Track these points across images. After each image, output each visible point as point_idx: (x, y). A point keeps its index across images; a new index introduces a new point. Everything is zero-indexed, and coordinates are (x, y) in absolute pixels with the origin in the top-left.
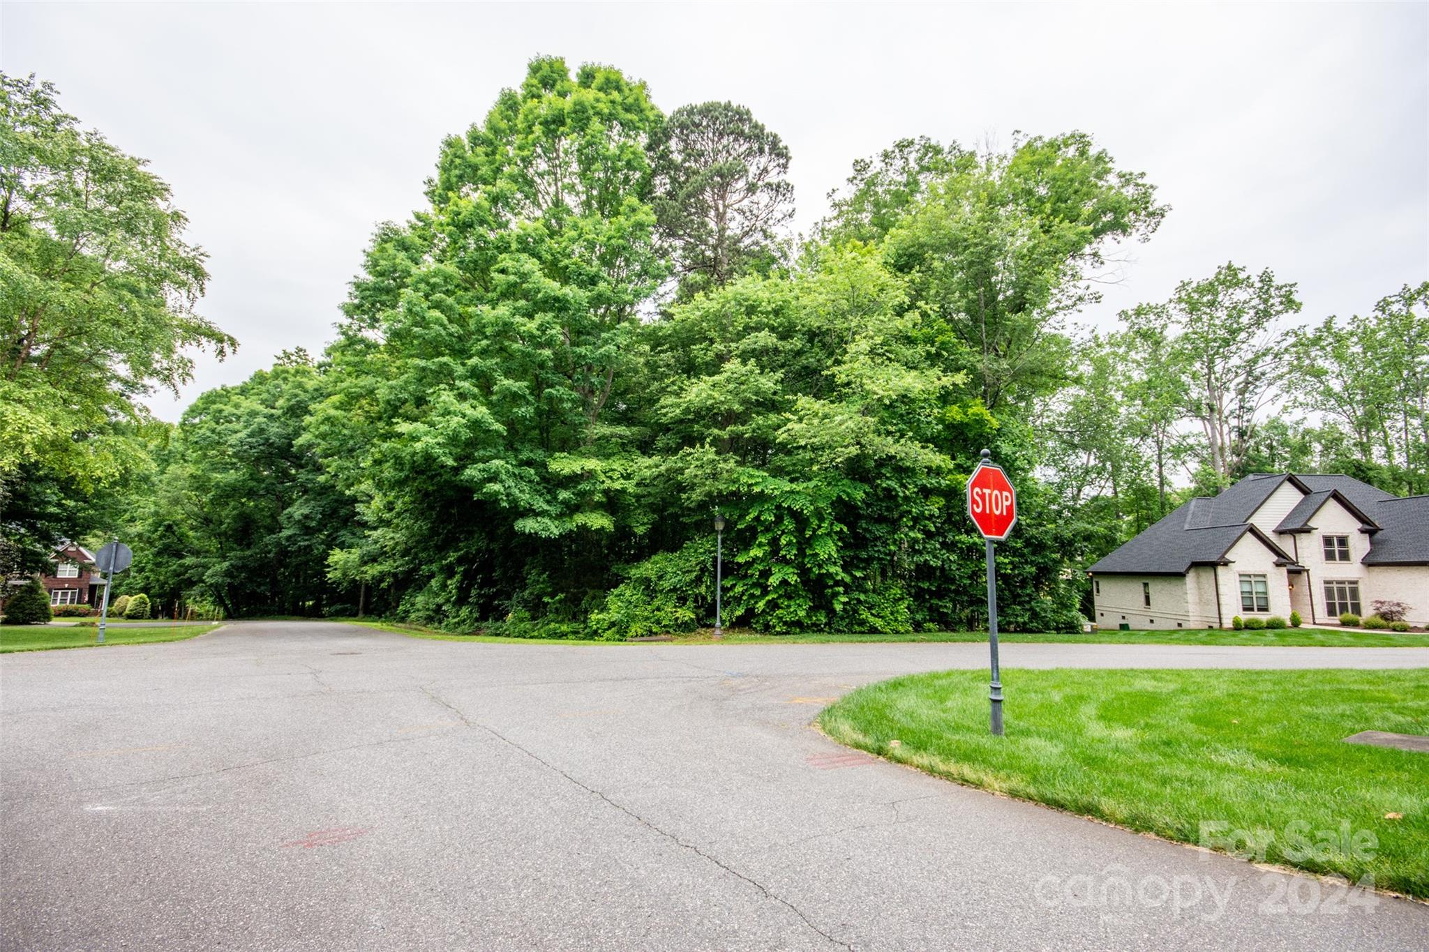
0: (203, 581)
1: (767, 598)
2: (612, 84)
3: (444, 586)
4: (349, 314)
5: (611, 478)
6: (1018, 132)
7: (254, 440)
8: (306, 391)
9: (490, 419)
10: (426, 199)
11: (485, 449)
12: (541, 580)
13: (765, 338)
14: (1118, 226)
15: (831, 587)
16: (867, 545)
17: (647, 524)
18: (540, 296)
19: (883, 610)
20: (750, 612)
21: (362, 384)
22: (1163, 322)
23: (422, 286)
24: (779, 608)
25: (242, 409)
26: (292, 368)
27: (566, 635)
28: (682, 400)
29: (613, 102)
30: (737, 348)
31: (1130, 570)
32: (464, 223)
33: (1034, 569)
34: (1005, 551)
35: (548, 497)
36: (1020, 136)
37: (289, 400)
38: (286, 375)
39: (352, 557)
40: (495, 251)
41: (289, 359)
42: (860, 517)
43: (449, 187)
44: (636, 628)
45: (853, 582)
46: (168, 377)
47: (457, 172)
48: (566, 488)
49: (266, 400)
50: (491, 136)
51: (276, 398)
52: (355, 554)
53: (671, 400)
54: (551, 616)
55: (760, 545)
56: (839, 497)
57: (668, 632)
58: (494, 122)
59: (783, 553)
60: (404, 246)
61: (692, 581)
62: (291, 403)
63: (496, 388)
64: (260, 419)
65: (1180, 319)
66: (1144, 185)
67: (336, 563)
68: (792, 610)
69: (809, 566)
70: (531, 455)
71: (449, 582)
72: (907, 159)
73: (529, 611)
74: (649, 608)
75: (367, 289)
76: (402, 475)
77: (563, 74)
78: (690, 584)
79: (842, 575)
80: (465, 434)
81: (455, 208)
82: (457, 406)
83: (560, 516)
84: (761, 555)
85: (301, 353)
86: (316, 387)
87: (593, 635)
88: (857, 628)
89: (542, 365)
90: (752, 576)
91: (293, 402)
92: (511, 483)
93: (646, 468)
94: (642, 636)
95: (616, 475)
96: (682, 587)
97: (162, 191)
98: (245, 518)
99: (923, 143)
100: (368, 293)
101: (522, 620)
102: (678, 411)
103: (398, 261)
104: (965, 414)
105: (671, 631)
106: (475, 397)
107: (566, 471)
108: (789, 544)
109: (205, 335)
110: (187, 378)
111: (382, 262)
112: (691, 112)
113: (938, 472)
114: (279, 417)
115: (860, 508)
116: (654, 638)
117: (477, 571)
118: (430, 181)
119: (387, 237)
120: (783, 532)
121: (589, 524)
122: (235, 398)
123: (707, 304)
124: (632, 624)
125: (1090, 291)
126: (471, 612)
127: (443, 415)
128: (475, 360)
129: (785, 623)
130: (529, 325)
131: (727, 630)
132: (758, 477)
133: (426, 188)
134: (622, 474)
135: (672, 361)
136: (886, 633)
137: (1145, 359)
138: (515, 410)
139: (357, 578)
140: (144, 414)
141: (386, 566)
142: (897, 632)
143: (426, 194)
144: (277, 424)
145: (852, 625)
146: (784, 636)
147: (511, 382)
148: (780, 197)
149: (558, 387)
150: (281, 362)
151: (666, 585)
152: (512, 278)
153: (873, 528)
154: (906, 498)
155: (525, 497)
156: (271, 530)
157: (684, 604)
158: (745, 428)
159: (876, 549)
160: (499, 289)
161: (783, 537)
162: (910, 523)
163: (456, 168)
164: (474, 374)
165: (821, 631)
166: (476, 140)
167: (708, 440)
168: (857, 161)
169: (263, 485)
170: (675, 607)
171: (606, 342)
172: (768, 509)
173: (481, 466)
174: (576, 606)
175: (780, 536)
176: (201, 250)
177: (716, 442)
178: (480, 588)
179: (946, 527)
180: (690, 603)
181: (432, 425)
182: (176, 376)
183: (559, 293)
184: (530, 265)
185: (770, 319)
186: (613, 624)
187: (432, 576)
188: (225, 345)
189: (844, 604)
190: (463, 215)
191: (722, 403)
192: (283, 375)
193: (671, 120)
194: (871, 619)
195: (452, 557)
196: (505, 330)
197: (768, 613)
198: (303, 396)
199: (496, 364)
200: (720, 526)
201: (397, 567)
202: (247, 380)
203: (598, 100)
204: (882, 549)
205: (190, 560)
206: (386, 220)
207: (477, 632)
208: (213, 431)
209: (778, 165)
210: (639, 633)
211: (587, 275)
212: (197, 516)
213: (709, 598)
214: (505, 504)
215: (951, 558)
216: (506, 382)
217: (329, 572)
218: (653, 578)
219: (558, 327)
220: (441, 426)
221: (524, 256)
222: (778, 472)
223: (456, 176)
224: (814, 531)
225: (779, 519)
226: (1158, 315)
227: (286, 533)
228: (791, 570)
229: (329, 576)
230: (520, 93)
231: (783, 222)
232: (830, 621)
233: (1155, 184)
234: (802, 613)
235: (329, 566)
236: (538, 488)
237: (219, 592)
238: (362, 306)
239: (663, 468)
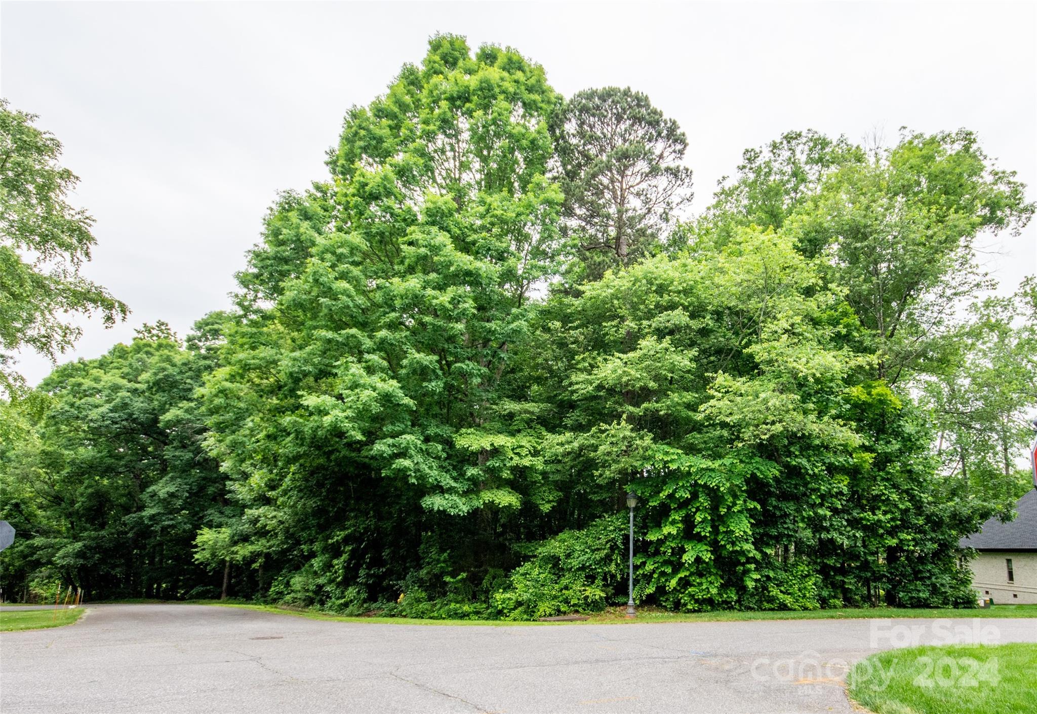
0: (50, 562)
1: (679, 576)
2: (514, 64)
3: (328, 566)
4: (244, 283)
5: (518, 454)
6: (904, 128)
7: (117, 415)
8: (174, 365)
9: (400, 393)
10: (327, 169)
11: (393, 424)
12: (442, 559)
13: (679, 317)
14: (993, 220)
15: (743, 564)
16: (777, 522)
17: (552, 501)
18: (452, 269)
19: (791, 586)
20: (661, 590)
21: (262, 355)
22: (1009, 314)
23: (328, 256)
24: (691, 585)
25: (102, 383)
26: (154, 342)
27: (468, 615)
28: (593, 377)
29: (517, 82)
30: (650, 326)
31: (992, 547)
32: (371, 194)
33: (936, 546)
34: (908, 528)
35: (455, 474)
36: (906, 132)
37: (155, 374)
38: (149, 349)
39: (221, 536)
40: (403, 224)
41: (150, 332)
42: (770, 494)
43: (351, 157)
44: (544, 607)
45: (763, 559)
46: (45, 344)
47: (362, 143)
48: (475, 464)
49: (128, 374)
50: (396, 110)
51: (138, 372)
52: (225, 534)
53: (582, 377)
54: (451, 596)
55: (673, 523)
56: (753, 475)
57: (577, 612)
58: (399, 96)
59: (697, 530)
60: (306, 216)
61: (602, 559)
62: (158, 377)
63: (405, 362)
64: (123, 394)
65: (1024, 311)
66: (1015, 184)
67: (204, 543)
68: (704, 587)
69: (723, 543)
70: (438, 430)
71: (335, 562)
72: (794, 151)
73: (426, 591)
74: (557, 587)
75: (268, 258)
76: (301, 450)
77: (464, 51)
78: (598, 563)
79: (754, 553)
80: (376, 408)
81: (362, 179)
82: (366, 379)
83: (465, 493)
84: (675, 532)
85: (163, 327)
86: (185, 361)
87: (499, 614)
88: (766, 605)
89: (451, 339)
90: (665, 553)
91: (161, 376)
92: (419, 458)
93: (558, 444)
94: (550, 615)
95: (524, 452)
96: (591, 565)
97: (51, 148)
98: (99, 497)
99: (810, 136)
100: (269, 262)
101: (418, 601)
102: (591, 388)
103: (302, 230)
104: (869, 394)
105: (580, 609)
106: (382, 370)
107: (475, 447)
108: (704, 521)
109: (94, 301)
110: (66, 347)
111: (285, 231)
112: (591, 96)
113: (847, 451)
114: (143, 392)
115: (771, 486)
116: (561, 617)
117: (366, 551)
118: (332, 151)
119: (288, 205)
120: (698, 509)
121: (497, 501)
122: (95, 372)
123: (617, 282)
124: (540, 604)
125: (988, 278)
126: (358, 593)
127: (352, 388)
128: (383, 333)
129: (697, 601)
130: (441, 299)
131: (637, 607)
132: (673, 454)
133: (327, 158)
134: (530, 451)
135: (582, 338)
136: (795, 610)
137: (990, 348)
138: (425, 384)
139: (227, 559)
140: (18, 384)
141: (259, 546)
142: (806, 609)
143: (327, 164)
144: (141, 399)
145: (761, 602)
146: (696, 614)
147: (422, 355)
148: (679, 182)
149: (467, 362)
150: (141, 335)
151: (575, 563)
152: (423, 251)
153: (783, 505)
154: (815, 477)
155: (433, 474)
156: (127, 510)
157: (593, 583)
158: (659, 405)
159: (786, 526)
160: (407, 262)
161: (698, 514)
162: (818, 501)
163: (360, 139)
164: (382, 346)
165: (731, 608)
166: (380, 113)
167: (624, 416)
168: (747, 151)
169: (122, 463)
170: (584, 585)
171: (516, 318)
172: (683, 486)
173: (390, 441)
174: (477, 586)
175: (695, 513)
176: (87, 214)
177: (631, 419)
178: (369, 568)
179: (851, 505)
180: (599, 582)
181: (340, 397)
182: (54, 344)
183: (471, 267)
184: (442, 238)
185: (681, 298)
186: (519, 604)
187: (313, 555)
188: (114, 312)
189: (756, 581)
190: (370, 186)
191: (639, 380)
192: (146, 349)
193: (571, 102)
194: (781, 596)
195: (339, 536)
196: (416, 302)
197: (679, 591)
198: (171, 370)
199: (406, 337)
200: (632, 503)
201: (270, 547)
202: (106, 353)
203: (502, 79)
204: (791, 526)
205: (38, 541)
206: (288, 189)
207: (367, 613)
208: (72, 405)
209: (674, 151)
210: (548, 613)
211: (496, 250)
212: (48, 494)
213: (619, 577)
214: (414, 481)
215: (857, 535)
216: (417, 355)
217: (196, 553)
218: (562, 557)
219: (471, 302)
220: (350, 399)
221: (434, 229)
222: (691, 450)
223: (361, 148)
224: (729, 508)
225: (695, 496)
226: (1005, 308)
227: (148, 512)
228: (705, 547)
229: (196, 556)
230: (421, 68)
231: (681, 206)
232: (739, 598)
233: (1024, 183)
234: (714, 591)
235: (196, 546)
236: (446, 464)
237: (69, 574)
238: (262, 275)
239: (576, 444)
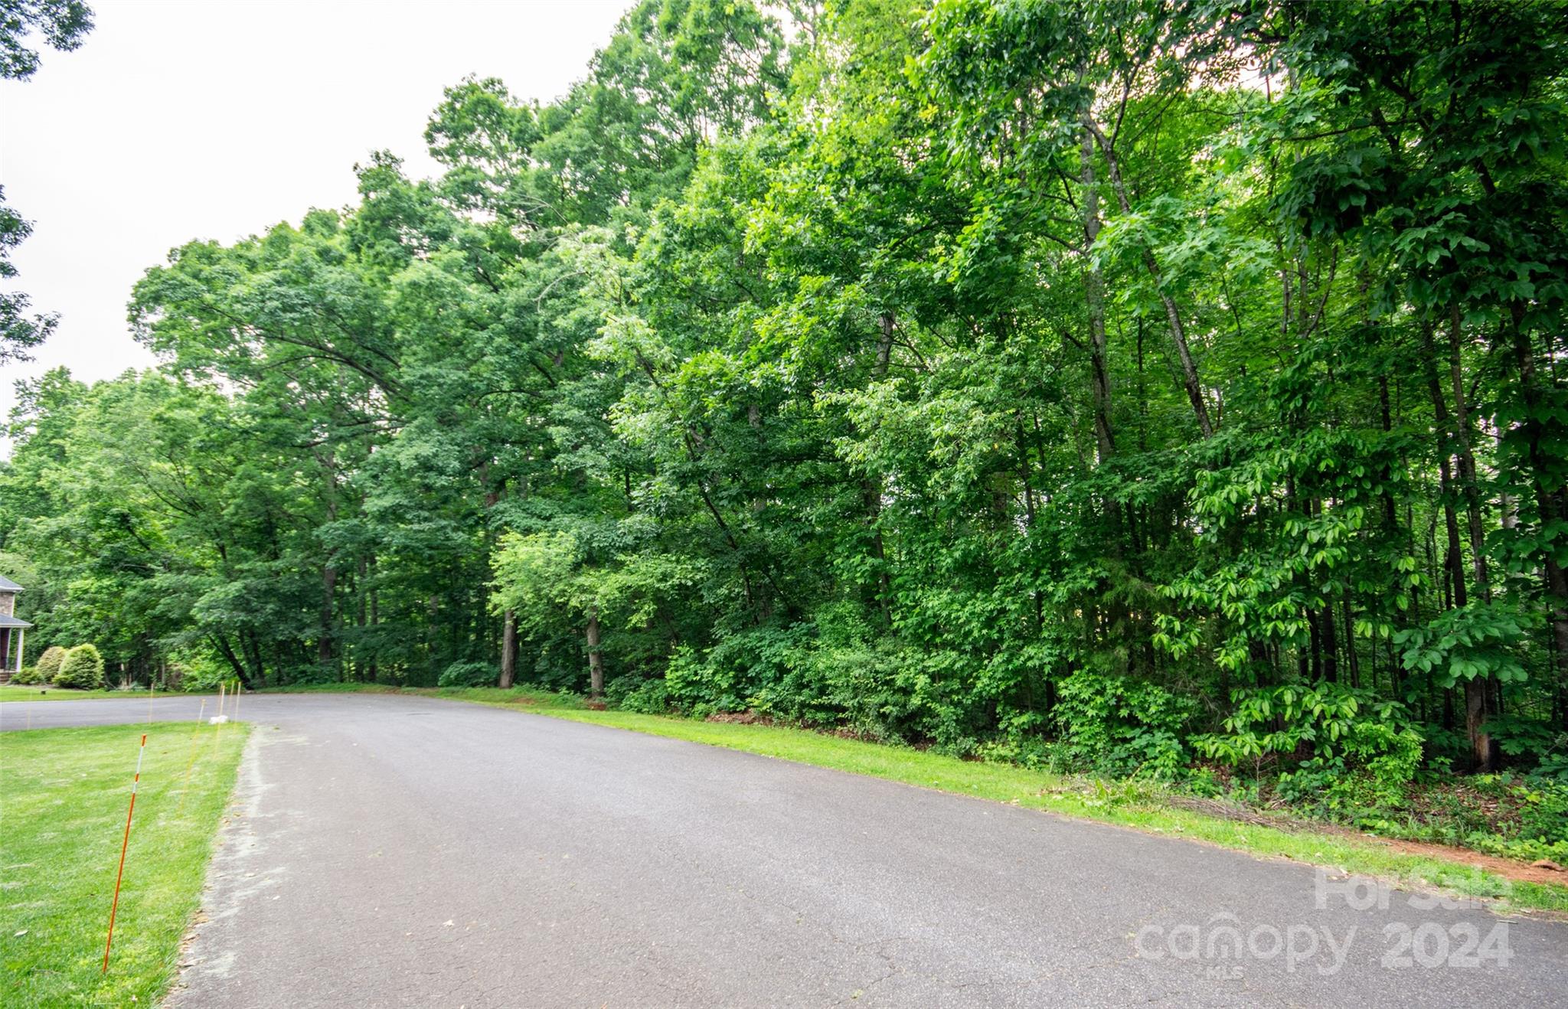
39: (552, 552)
67: (515, 568)
139: (572, 604)
141: (637, 576)
201: (664, 578)
212: (175, 497)
217: (494, 591)
229: (496, 599)
235: (494, 576)
237: (223, 640)
